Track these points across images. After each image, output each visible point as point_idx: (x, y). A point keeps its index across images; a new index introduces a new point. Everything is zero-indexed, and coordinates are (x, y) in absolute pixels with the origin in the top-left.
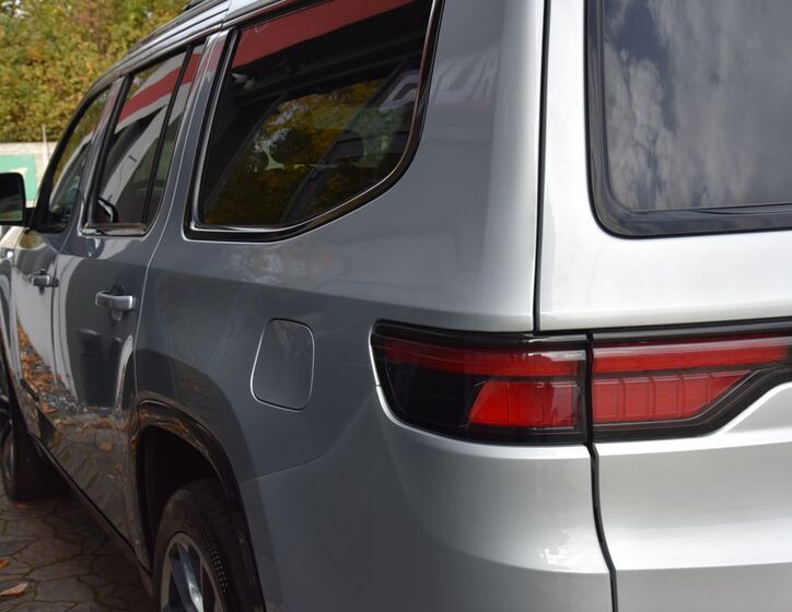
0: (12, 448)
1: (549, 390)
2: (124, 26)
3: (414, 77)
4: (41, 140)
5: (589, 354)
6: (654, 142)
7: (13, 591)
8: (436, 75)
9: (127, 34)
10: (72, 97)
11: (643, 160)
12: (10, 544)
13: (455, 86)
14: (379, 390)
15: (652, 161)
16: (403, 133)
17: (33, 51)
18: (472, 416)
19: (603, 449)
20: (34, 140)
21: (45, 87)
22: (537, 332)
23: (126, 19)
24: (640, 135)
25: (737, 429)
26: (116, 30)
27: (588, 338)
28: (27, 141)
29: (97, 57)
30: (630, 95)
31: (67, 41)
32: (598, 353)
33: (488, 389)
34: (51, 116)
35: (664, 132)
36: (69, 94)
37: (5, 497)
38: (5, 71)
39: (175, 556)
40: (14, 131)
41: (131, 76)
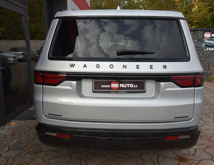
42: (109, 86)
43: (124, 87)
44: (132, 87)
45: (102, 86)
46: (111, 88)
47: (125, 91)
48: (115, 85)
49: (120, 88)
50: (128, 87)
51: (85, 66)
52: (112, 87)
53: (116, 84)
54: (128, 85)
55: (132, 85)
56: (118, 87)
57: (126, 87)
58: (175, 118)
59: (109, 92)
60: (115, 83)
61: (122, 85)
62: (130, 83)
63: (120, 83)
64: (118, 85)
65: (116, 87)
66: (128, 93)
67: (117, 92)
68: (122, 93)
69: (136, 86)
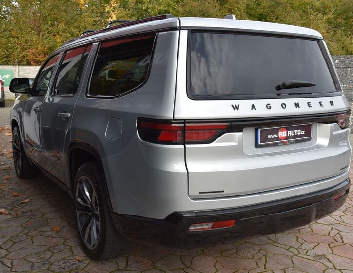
0: (20, 162)
1: (176, 133)
2: (47, 26)
3: (149, 57)
4: (16, 65)
5: (185, 125)
6: (205, 79)
7: (25, 201)
8: (155, 56)
9: (48, 29)
10: (28, 50)
11: (203, 84)
12: (22, 190)
13: (161, 59)
14: (138, 134)
15: (205, 85)
16: (146, 72)
17: (13, 33)
18: (159, 139)
19: (187, 146)
20: (13, 65)
21: (18, 46)
22: (174, 120)
23: (48, 24)
24: (202, 77)
25: (216, 142)
26: (44, 27)
27: (185, 121)
28: (11, 65)
29: (37, 36)
30: (200, 66)
31: (26, 31)
32: (187, 125)
33: (163, 132)
34: (20, 56)
35: (208, 77)
36: (27, 49)
37: (17, 178)
38: (4, 40)
39: (81, 183)
40: (6, 61)
41: (66, 51)
42: (276, 136)
43: (292, 135)
44: (300, 133)
45: (269, 137)
46: (278, 139)
47: (294, 141)
48: (283, 134)
49: (287, 137)
50: (296, 134)
51: (253, 107)
52: (280, 136)
53: (284, 132)
54: (296, 131)
55: (300, 131)
56: (286, 135)
57: (294, 134)
59: (276, 145)
60: (283, 130)
61: (290, 133)
62: (297, 128)
63: (287, 129)
64: (286, 132)
65: (284, 136)
67: (285, 144)
68: (291, 144)
69: (303, 132)
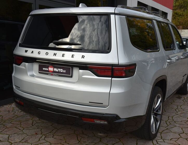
42: (47, 69)
43: (57, 71)
44: (62, 71)
45: (44, 69)
46: (48, 71)
47: (57, 75)
48: (51, 69)
49: (54, 72)
50: (59, 71)
51: (32, 52)
52: (49, 70)
53: (52, 68)
54: (59, 69)
55: (62, 70)
56: (53, 70)
58: (89, 102)
59: (47, 74)
60: (51, 67)
61: (55, 70)
63: (54, 67)
64: (53, 69)
65: (52, 70)
66: (59, 76)
67: (52, 75)
68: (55, 76)
69: (65, 71)
